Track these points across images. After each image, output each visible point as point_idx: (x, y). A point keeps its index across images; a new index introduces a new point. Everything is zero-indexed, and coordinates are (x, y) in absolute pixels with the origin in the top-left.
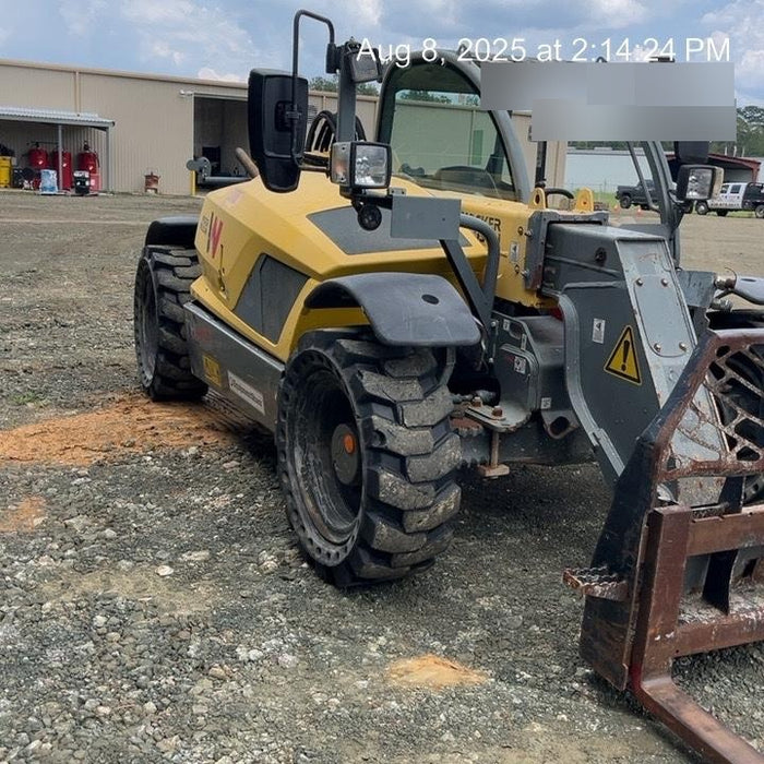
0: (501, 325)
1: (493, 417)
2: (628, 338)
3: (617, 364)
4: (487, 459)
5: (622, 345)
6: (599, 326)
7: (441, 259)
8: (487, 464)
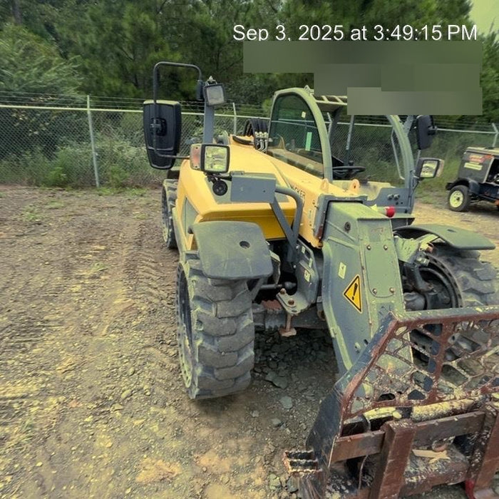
0: (301, 248)
1: (288, 305)
2: (357, 282)
3: (350, 294)
4: (284, 326)
5: (354, 285)
6: (343, 268)
7: (268, 210)
8: (284, 328)
